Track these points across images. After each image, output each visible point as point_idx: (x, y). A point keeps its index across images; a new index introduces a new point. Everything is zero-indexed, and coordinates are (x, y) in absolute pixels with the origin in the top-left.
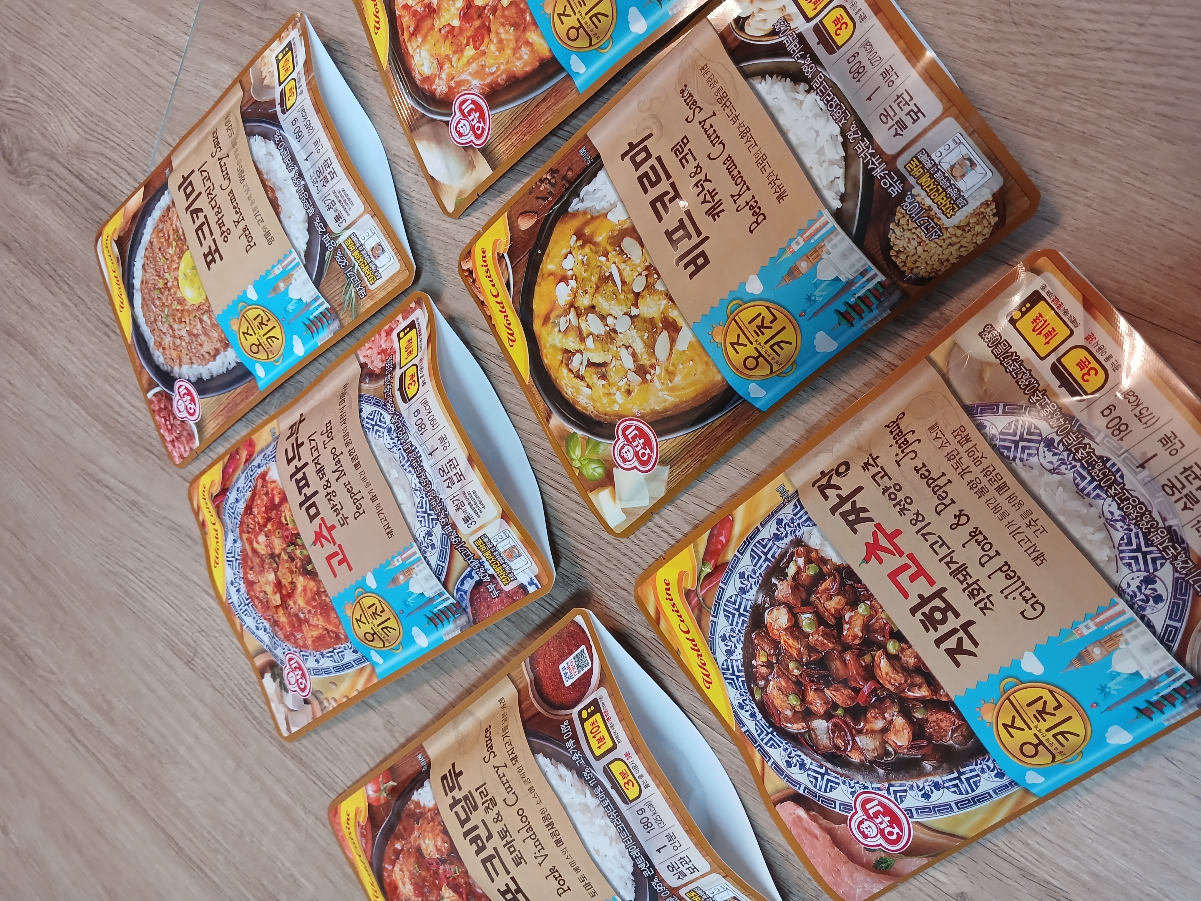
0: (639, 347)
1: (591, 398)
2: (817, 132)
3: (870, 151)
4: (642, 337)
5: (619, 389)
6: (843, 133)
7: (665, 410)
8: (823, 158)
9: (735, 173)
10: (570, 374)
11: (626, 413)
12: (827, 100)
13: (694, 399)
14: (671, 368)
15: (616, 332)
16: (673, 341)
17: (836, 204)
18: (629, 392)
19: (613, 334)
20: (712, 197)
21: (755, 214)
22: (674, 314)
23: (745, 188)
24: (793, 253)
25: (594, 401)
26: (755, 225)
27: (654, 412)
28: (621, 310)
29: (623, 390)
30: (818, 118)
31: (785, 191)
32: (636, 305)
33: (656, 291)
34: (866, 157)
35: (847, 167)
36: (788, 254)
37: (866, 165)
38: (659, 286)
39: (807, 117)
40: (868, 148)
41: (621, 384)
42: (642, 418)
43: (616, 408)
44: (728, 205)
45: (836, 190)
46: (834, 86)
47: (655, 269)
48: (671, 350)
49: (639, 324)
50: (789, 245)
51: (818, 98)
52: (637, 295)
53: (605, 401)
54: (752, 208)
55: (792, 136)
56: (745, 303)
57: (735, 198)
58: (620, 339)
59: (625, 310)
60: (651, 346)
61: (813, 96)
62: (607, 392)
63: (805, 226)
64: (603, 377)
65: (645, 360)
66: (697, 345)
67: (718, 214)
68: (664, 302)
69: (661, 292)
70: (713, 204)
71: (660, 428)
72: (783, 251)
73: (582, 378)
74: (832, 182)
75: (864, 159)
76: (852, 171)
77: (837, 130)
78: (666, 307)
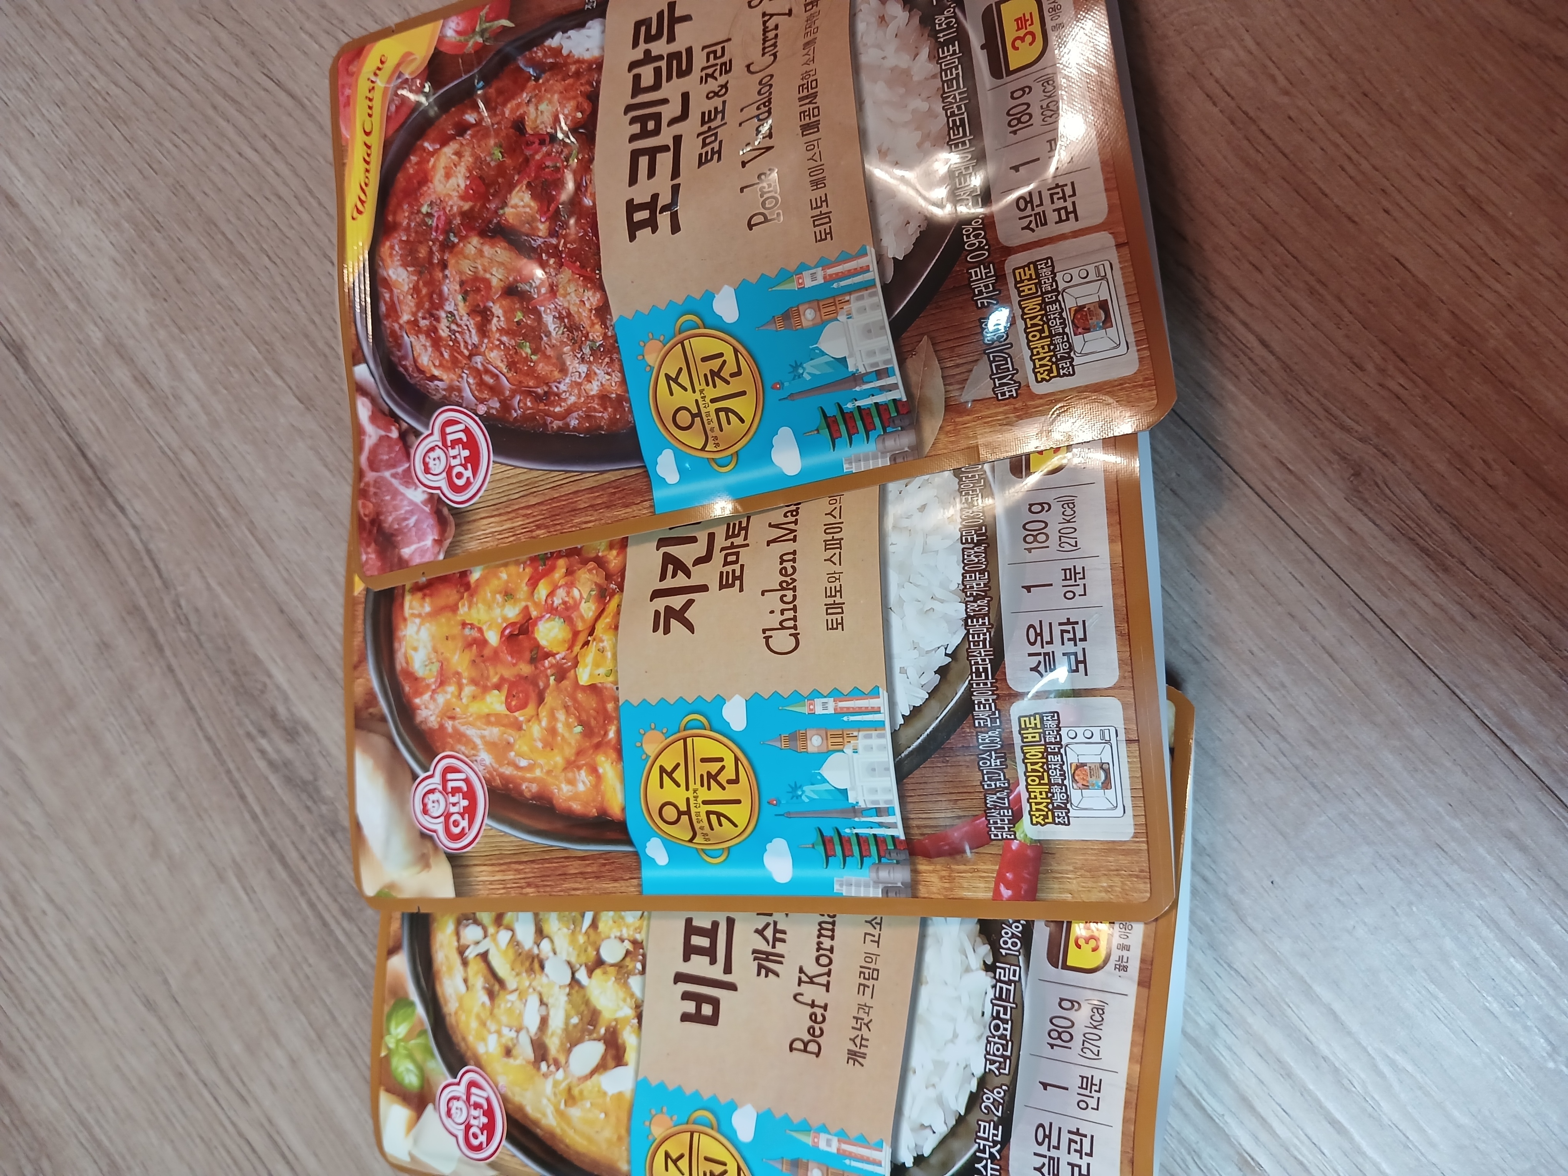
0: (557, 1023)
1: (461, 999)
2: (955, 1036)
3: (993, 1150)
4: (568, 1018)
5: (499, 1033)
6: (982, 1082)
7: (536, 1123)
8: (935, 1080)
9: (827, 943)
10: (454, 938)
11: (489, 1069)
12: (998, 1012)
13: (578, 1153)
14: (576, 1092)
15: (542, 967)
16: (601, 1067)
17: (907, 1159)
18: (508, 1052)
19: (536, 965)
20: (775, 939)
21: (811, 1031)
22: (629, 1038)
23: (823, 980)
24: (816, 1146)
25: (461, 1006)
26: (801, 1046)
27: (521, 1109)
28: (568, 954)
29: (504, 1040)
30: (970, 1018)
31: (864, 1056)
32: (590, 972)
33: (626, 985)
34: (984, 1152)
35: (953, 1133)
36: (808, 1140)
37: (975, 1159)
38: (635, 982)
39: (959, 998)
40: (995, 1143)
41: (505, 1031)
42: (505, 1100)
43: (481, 1049)
44: (788, 971)
45: (920, 1143)
46: (1020, 1006)
47: (644, 956)
48: (593, 1073)
49: (577, 998)
50: (818, 1132)
51: (991, 994)
52: (599, 962)
53: (474, 1024)
54: (813, 1017)
55: (925, 992)
56: (719, 1131)
57: (804, 978)
58: (541, 981)
59: (573, 960)
60: (572, 1041)
61: (985, 980)
62: (483, 1016)
63: (853, 1134)
64: (491, 995)
65: (553, 1044)
66: (626, 1106)
67: (768, 971)
68: (627, 1011)
69: (632, 995)
70: (769, 949)
71: (516, 1133)
72: (805, 1127)
73: (465, 963)
74: (923, 1126)
75: (979, 1150)
76: (955, 1144)
77: (979, 1069)
78: (626, 1020)
